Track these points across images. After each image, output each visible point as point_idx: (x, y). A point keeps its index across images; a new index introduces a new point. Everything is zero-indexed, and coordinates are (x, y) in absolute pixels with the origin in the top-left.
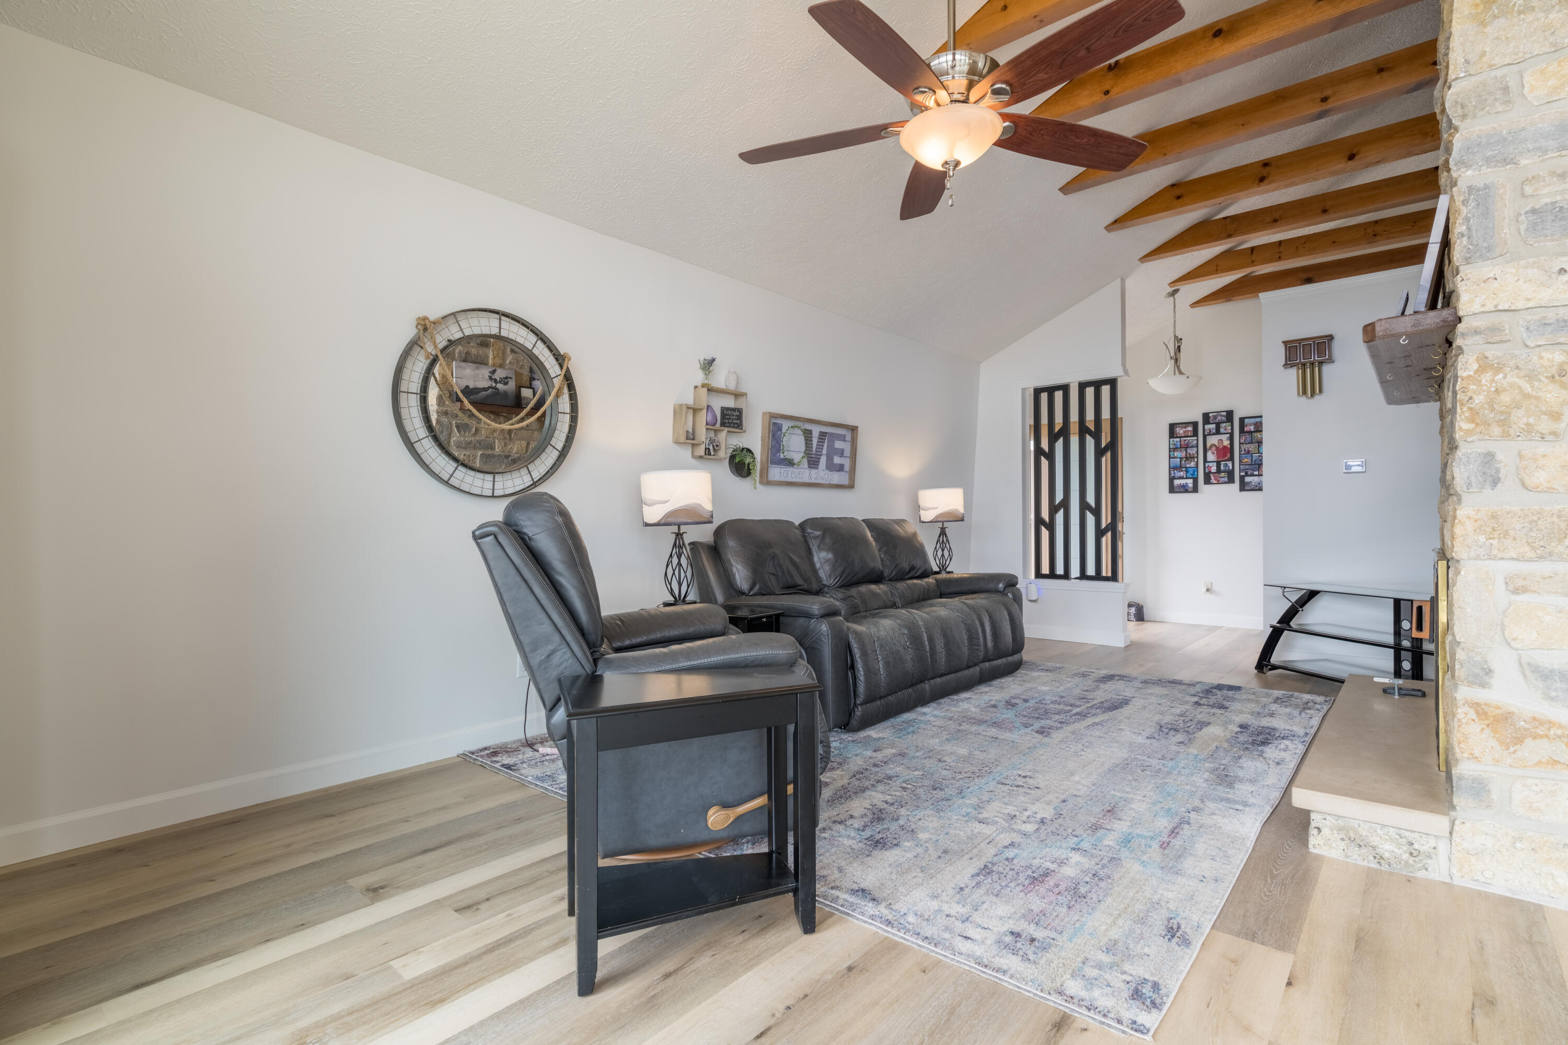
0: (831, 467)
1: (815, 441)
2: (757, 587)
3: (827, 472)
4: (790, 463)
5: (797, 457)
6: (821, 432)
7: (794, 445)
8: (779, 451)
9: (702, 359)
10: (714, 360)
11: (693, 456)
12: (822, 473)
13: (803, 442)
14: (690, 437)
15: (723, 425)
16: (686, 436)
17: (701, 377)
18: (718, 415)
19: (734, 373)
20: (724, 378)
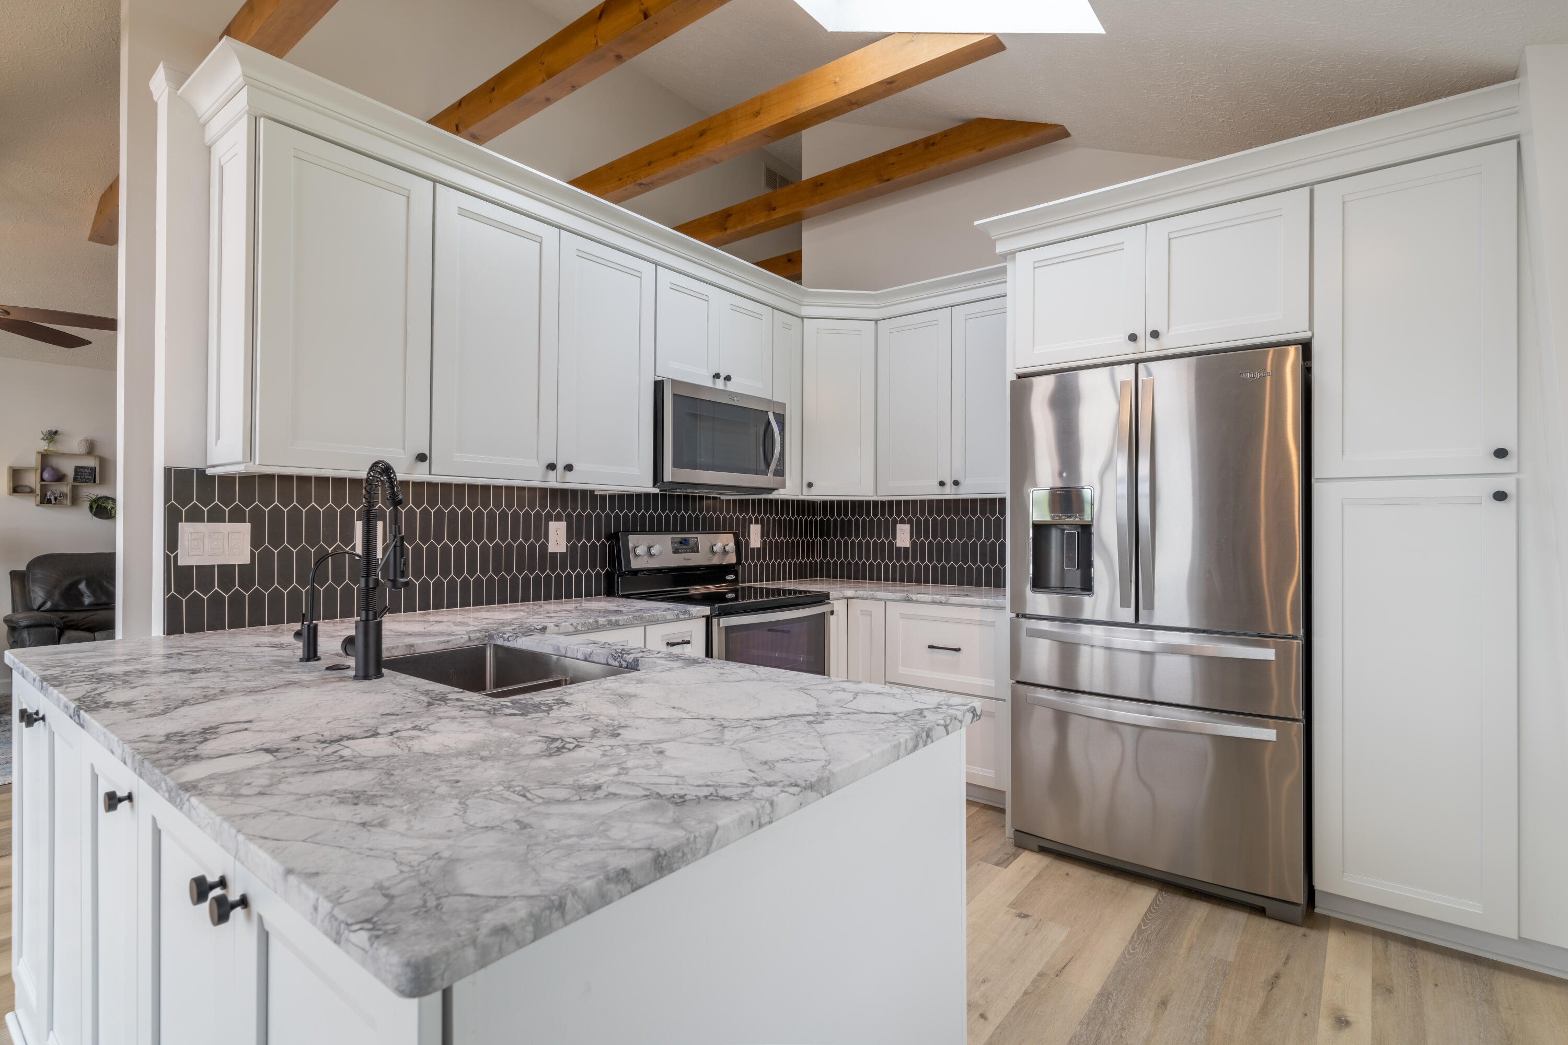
2: (50, 605)
9: (45, 431)
10: (58, 431)
11: (32, 504)
14: (28, 490)
15: (75, 480)
16: (17, 489)
17: (43, 446)
18: (70, 473)
19: (87, 440)
20: (74, 444)
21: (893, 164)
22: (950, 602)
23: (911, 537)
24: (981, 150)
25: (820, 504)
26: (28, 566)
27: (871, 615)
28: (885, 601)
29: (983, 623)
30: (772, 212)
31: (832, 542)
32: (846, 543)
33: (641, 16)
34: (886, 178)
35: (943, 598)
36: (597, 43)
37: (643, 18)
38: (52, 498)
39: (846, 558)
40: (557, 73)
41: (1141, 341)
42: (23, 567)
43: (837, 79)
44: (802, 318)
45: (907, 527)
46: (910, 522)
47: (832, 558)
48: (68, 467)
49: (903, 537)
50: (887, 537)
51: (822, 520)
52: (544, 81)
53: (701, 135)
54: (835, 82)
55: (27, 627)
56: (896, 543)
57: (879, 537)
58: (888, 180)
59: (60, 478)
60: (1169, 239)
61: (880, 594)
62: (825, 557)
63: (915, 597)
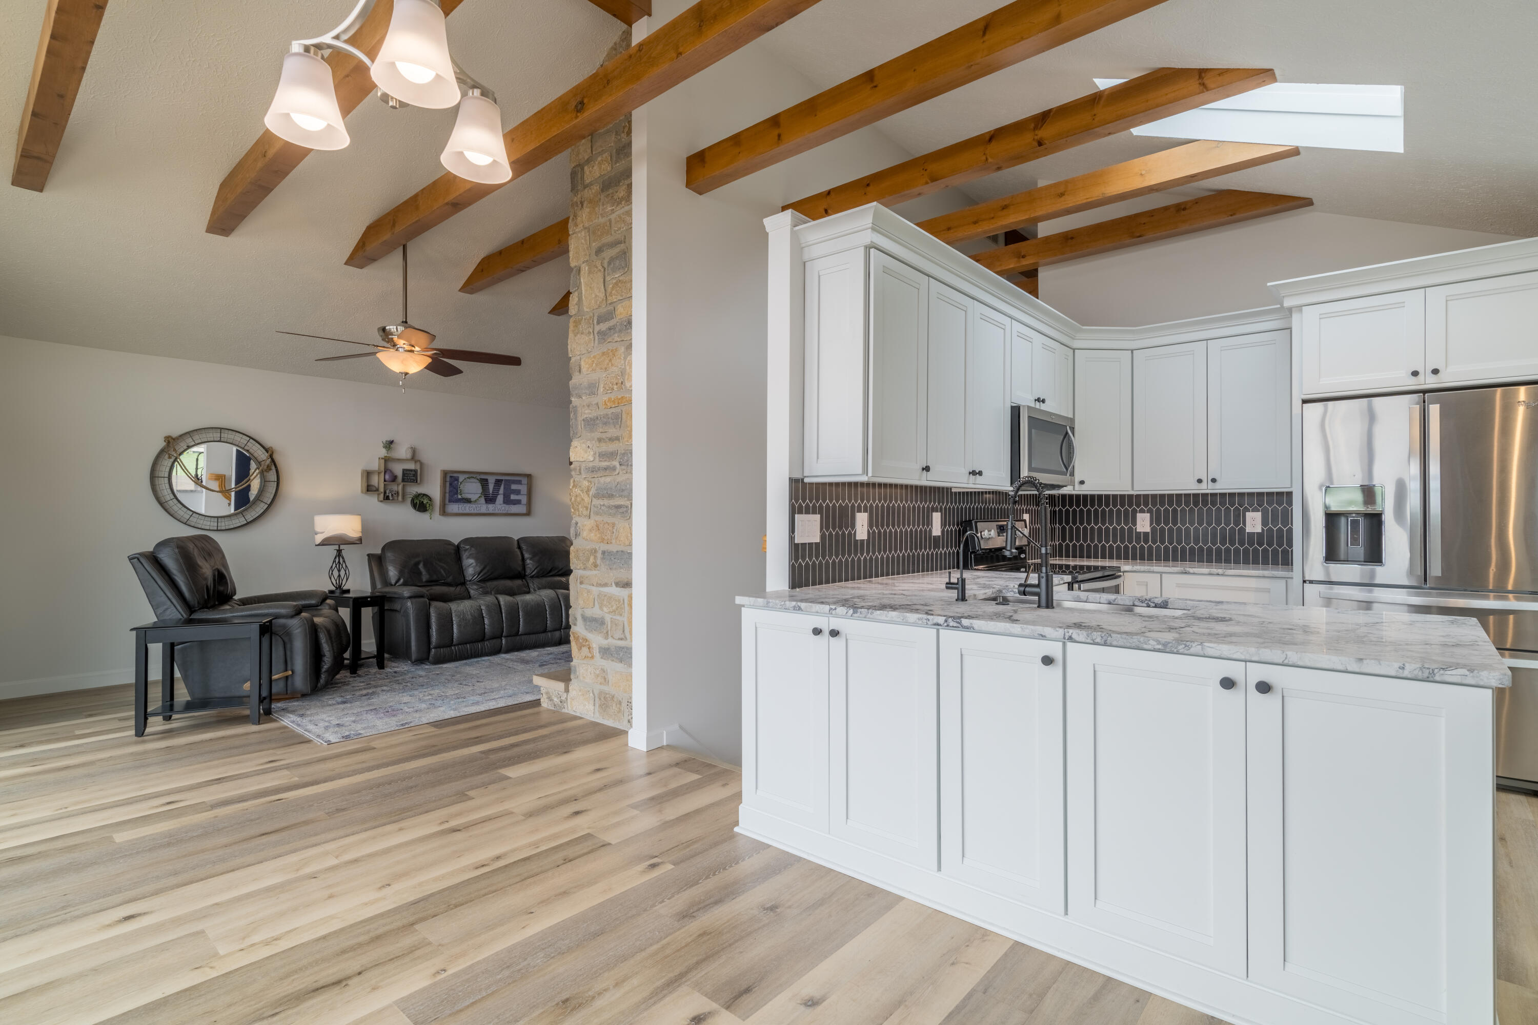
0: (507, 501)
1: (491, 487)
2: (402, 581)
3: (505, 505)
4: (468, 501)
5: (473, 497)
6: (496, 480)
7: (472, 489)
8: (457, 493)
9: (384, 441)
10: (393, 441)
11: (378, 501)
12: (499, 507)
13: (481, 487)
14: (375, 489)
15: (403, 480)
16: (369, 489)
17: (383, 452)
18: (399, 474)
19: (412, 448)
20: (402, 452)
21: (1144, 224)
22: (1226, 573)
23: (1151, 524)
24: (1231, 215)
25: (1059, 497)
26: (383, 549)
27: (1147, 585)
28: (1161, 573)
29: (1257, 590)
30: (1022, 259)
31: (1071, 528)
32: (1085, 529)
33: (1036, 144)
34: (1138, 235)
35: (1220, 571)
36: (987, 159)
37: (1037, 145)
38: (390, 495)
39: (1085, 541)
40: (941, 179)
41: (1421, 377)
42: (379, 551)
43: (1143, 172)
44: (1074, 350)
45: (1147, 515)
46: (1150, 511)
47: (1071, 540)
48: (398, 469)
49: (1143, 523)
50: (1126, 523)
51: (1060, 510)
52: (927, 183)
53: (1003, 209)
54: (1141, 174)
55: (410, 598)
56: (1136, 529)
57: (1119, 523)
58: (1140, 236)
59: (394, 479)
60: (1447, 301)
61: (1156, 569)
62: (1064, 540)
63: (1191, 570)
